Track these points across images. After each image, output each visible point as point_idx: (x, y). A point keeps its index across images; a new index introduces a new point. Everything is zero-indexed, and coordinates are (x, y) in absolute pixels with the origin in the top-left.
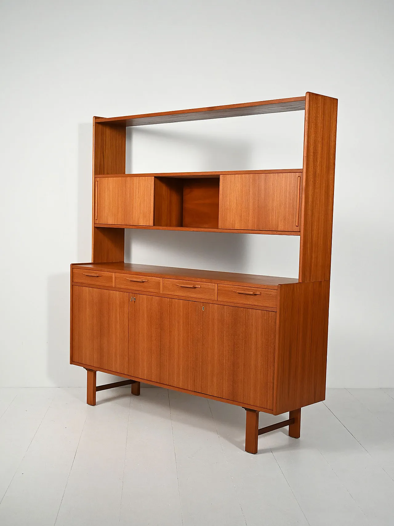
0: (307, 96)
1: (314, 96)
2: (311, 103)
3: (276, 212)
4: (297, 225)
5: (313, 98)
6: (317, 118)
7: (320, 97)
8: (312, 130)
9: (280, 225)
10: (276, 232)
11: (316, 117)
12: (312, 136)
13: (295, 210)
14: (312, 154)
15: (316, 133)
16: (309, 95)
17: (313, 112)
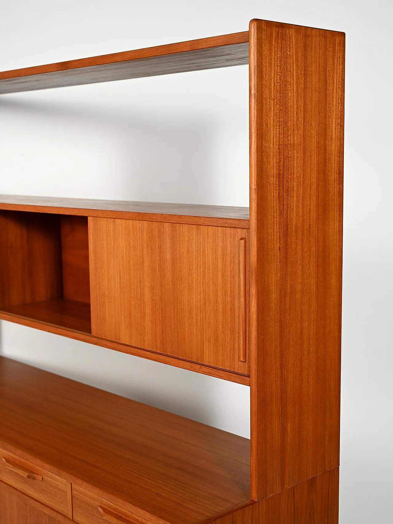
0: (253, 30)
1: (275, 30)
2: (266, 48)
3: (197, 319)
4: (242, 359)
5: (271, 34)
6: (286, 86)
7: (292, 32)
8: (271, 120)
9: (206, 352)
10: (198, 366)
11: (284, 85)
12: (273, 133)
13: (237, 320)
14: (273, 180)
15: (283, 124)
16: (259, 29)
17: (271, 71)
